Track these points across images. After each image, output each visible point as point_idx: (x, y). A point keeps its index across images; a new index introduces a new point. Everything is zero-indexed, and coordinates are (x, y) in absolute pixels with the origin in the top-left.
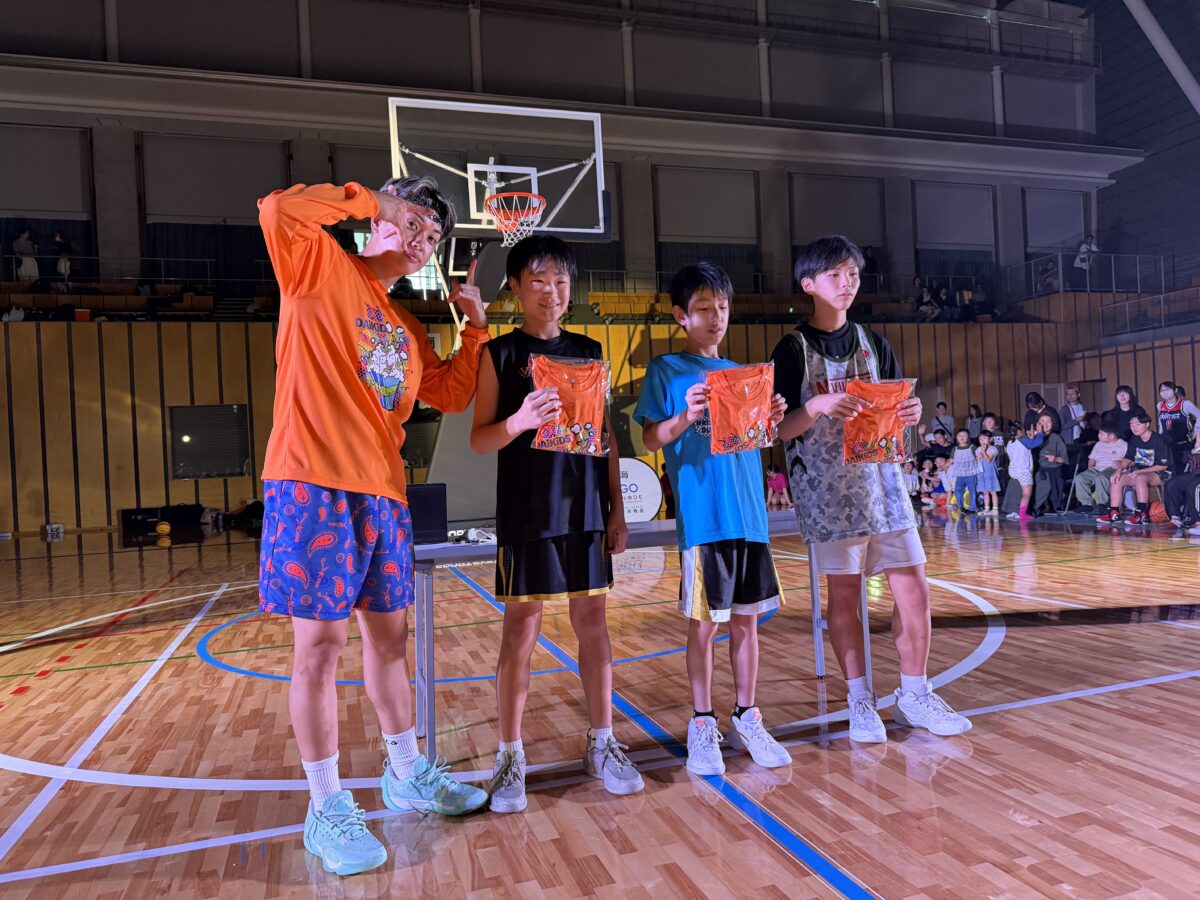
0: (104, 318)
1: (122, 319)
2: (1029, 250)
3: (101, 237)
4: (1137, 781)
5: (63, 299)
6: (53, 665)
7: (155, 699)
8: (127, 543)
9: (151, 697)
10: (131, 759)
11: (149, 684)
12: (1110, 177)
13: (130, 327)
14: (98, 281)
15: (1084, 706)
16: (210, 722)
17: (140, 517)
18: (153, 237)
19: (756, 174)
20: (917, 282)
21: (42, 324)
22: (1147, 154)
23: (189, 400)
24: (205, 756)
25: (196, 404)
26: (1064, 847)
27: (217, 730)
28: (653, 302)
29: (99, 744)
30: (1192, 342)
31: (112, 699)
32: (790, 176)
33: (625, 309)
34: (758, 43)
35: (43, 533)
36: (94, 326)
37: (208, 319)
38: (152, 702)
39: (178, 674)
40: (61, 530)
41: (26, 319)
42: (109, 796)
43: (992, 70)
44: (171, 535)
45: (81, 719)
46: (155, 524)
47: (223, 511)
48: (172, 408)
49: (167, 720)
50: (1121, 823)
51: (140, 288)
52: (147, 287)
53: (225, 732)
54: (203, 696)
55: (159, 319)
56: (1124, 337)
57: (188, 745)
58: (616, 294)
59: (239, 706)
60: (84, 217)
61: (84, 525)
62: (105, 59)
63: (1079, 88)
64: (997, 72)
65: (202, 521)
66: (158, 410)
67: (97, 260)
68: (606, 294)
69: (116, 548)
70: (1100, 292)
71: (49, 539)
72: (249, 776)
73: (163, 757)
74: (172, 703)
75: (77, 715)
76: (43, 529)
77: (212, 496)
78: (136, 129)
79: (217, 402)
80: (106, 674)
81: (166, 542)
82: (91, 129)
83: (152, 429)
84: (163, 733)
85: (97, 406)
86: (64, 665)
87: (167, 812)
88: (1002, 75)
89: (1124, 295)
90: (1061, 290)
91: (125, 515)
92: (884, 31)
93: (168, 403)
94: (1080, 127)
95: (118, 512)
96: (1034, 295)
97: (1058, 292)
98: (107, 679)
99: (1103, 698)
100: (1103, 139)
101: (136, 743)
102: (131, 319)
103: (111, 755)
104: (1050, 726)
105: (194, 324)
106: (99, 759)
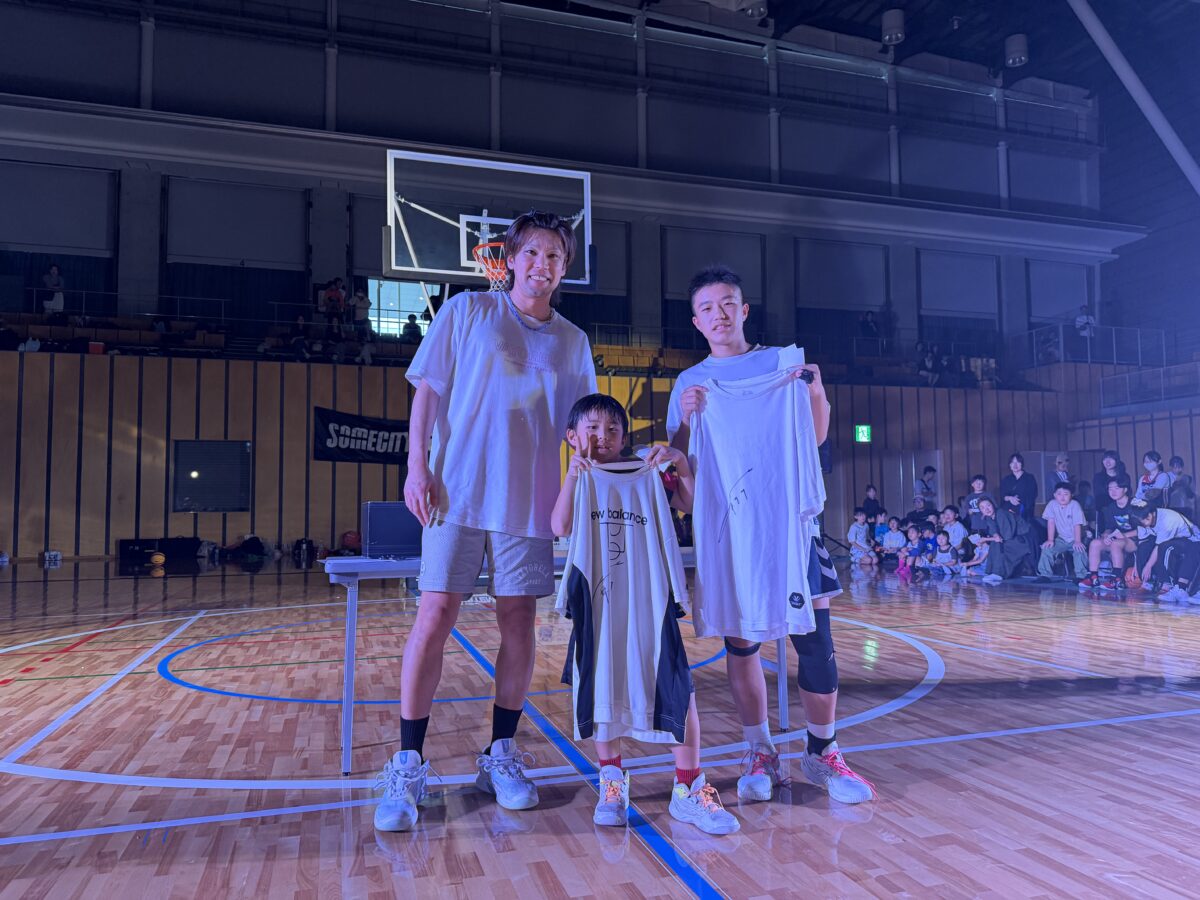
0: (116, 351)
1: (135, 353)
2: (1033, 320)
3: (121, 274)
4: (1011, 810)
5: (79, 332)
6: (18, 675)
7: (105, 707)
8: (123, 572)
9: (101, 705)
10: (66, 756)
11: (103, 694)
12: (1114, 252)
13: (141, 362)
14: (116, 316)
15: (988, 745)
16: (150, 729)
17: (137, 548)
18: (173, 276)
19: (763, 238)
20: (919, 348)
21: (57, 355)
22: (1150, 231)
23: (194, 434)
24: (136, 757)
25: (201, 438)
26: (917, 863)
27: (156, 735)
28: (656, 356)
29: (40, 744)
30: (1191, 416)
31: (64, 706)
32: (796, 241)
33: (629, 362)
34: (769, 113)
35: (41, 560)
36: (107, 358)
37: (218, 356)
38: (103, 709)
39: (134, 686)
40: (59, 558)
41: (42, 350)
42: (36, 786)
43: (997, 145)
44: (165, 566)
45: (29, 722)
46: (151, 555)
47: (221, 545)
48: (177, 442)
49: (111, 726)
50: (981, 845)
51: (155, 324)
52: (162, 324)
53: (163, 737)
54: (150, 707)
55: (169, 354)
56: (1124, 409)
57: (123, 748)
58: (620, 347)
59: (182, 717)
60: (107, 255)
61: (82, 553)
62: (138, 105)
63: (1083, 165)
64: (1002, 147)
65: (199, 554)
66: (162, 443)
67: (116, 296)
68: (610, 347)
69: (111, 575)
70: (1102, 363)
71: (47, 565)
72: (173, 776)
73: (96, 757)
74: (120, 711)
75: (26, 719)
76: (42, 555)
77: (211, 530)
78: (163, 173)
79: (222, 438)
80: (64, 685)
81: (161, 573)
82: (120, 171)
83: (156, 461)
84: (104, 735)
85: (103, 436)
86: (27, 675)
87: (86, 801)
88: (1008, 150)
89: (1125, 368)
90: (1062, 359)
91: (123, 544)
92: (892, 106)
93: (174, 436)
94: (1084, 202)
95: (116, 542)
96: (1035, 364)
97: (1059, 361)
98: (64, 688)
99: (1011, 739)
100: (1106, 215)
101: (74, 743)
102: (142, 353)
103: (49, 753)
104: (948, 761)
105: (204, 362)
106: (36, 755)
